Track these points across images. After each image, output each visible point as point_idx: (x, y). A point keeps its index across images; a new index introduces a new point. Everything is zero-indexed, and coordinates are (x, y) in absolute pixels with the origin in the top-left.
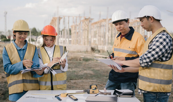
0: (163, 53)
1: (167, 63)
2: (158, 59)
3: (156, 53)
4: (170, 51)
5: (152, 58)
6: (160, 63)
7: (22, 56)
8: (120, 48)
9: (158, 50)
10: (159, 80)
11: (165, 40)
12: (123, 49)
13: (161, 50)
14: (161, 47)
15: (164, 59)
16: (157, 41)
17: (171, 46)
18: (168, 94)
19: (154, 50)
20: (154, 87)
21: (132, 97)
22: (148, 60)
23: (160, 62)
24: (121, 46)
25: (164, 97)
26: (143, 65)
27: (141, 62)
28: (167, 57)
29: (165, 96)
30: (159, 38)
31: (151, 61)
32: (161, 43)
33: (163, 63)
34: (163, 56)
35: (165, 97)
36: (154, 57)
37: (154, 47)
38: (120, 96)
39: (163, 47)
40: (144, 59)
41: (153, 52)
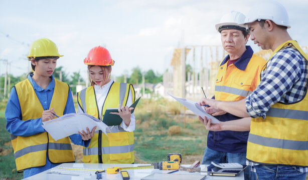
0: (288, 87)
1: (297, 107)
2: (279, 99)
3: (274, 87)
4: (302, 84)
5: (268, 98)
6: (282, 108)
7: (45, 102)
8: (225, 85)
9: (277, 81)
10: (280, 140)
11: (288, 61)
12: (230, 86)
13: (283, 81)
14: (283, 74)
15: (291, 99)
16: (275, 64)
17: (302, 73)
18: (301, 170)
19: (270, 81)
20: (270, 155)
21: (236, 176)
22: (261, 103)
23: (283, 105)
24: (227, 81)
25: (290, 175)
26: (253, 113)
27: (250, 107)
28: (296, 96)
29: (293, 172)
30: (278, 58)
31: (267, 104)
32: (283, 68)
33: (289, 107)
34: (289, 93)
35: (294, 175)
36: (271, 95)
37: (270, 77)
38: (214, 174)
39: (287, 74)
40: (254, 101)
41: (269, 87)
